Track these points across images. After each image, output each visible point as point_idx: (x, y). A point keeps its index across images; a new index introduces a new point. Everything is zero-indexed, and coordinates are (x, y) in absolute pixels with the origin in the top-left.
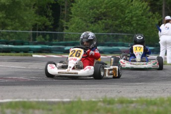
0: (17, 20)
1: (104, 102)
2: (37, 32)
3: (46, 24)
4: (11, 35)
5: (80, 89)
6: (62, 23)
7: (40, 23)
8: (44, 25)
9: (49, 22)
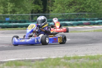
0: (22, 8)
1: (64, 58)
2: (34, 14)
3: (39, 9)
4: (19, 16)
5: (54, 50)
6: (48, 8)
7: (35, 9)
8: (37, 10)
9: (40, 8)
